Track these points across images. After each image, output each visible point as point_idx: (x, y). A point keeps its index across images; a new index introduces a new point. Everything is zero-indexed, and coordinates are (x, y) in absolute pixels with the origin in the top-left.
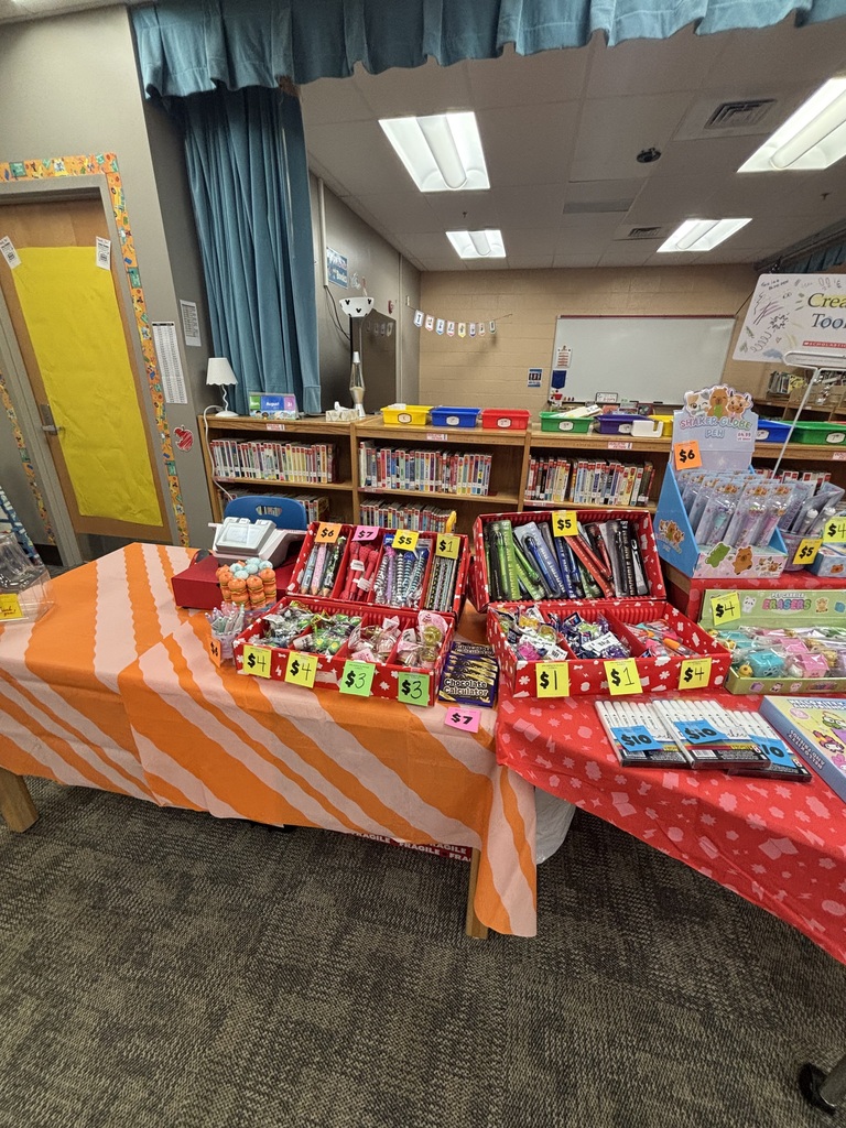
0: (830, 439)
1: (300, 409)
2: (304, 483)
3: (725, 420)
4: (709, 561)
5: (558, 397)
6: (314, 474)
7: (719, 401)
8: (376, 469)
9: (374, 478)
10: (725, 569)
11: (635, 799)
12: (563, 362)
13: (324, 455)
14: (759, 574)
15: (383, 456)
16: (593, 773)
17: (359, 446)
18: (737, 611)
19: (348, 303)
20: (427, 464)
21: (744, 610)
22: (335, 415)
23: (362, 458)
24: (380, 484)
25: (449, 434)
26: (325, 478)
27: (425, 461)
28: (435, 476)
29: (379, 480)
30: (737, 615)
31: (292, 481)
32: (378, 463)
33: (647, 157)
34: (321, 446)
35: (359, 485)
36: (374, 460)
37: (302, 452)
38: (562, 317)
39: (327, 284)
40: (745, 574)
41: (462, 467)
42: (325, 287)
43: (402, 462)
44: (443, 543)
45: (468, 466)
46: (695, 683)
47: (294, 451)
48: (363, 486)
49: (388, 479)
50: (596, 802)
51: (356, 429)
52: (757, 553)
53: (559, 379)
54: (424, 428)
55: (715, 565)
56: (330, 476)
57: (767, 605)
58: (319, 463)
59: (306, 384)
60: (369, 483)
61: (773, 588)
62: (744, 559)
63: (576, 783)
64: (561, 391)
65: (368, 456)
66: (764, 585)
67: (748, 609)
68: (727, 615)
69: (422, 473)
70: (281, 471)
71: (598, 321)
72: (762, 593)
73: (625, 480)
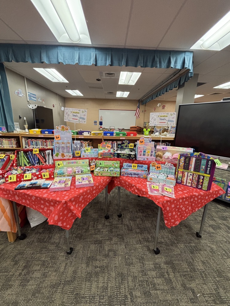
0: (120, 135)
1: (7, 130)
2: (8, 148)
3: (65, 131)
4: (56, 156)
5: (101, 127)
6: (11, 146)
7: (63, 128)
8: (27, 144)
9: (27, 146)
10: (60, 157)
11: (18, 196)
12: (101, 119)
13: (14, 141)
14: (68, 158)
15: (29, 141)
16: (11, 193)
17: (22, 139)
18: (62, 164)
19: (29, 105)
20: (40, 142)
21: (64, 164)
22: (16, 132)
23: (23, 141)
24: (29, 147)
25: (44, 135)
26: (14, 147)
27: (39, 142)
28: (43, 145)
29: (29, 146)
30: (63, 165)
31: (5, 148)
32: (28, 142)
33: (98, 80)
34: (12, 139)
35: (23, 148)
36: (27, 142)
37: (8, 140)
38: (100, 109)
39: (28, 100)
40: (64, 158)
41: (49, 143)
42: (28, 101)
43: (34, 142)
44: (11, 157)
45: (50, 142)
46: (46, 177)
47: (5, 140)
48: (24, 148)
49: (31, 146)
50: (13, 198)
51: (21, 134)
52: (65, 154)
53: (101, 123)
54: (40, 134)
55: (57, 156)
56: (16, 146)
57: (69, 163)
58: (12, 143)
59: (8, 124)
60: (26, 147)
61: (70, 160)
62: (63, 155)
63: (10, 195)
64: (102, 126)
65: (25, 141)
66: (69, 159)
67: (65, 164)
68: (60, 166)
69: (39, 145)
70: (2, 145)
71: (108, 110)
72: (67, 161)
73: (84, 144)
